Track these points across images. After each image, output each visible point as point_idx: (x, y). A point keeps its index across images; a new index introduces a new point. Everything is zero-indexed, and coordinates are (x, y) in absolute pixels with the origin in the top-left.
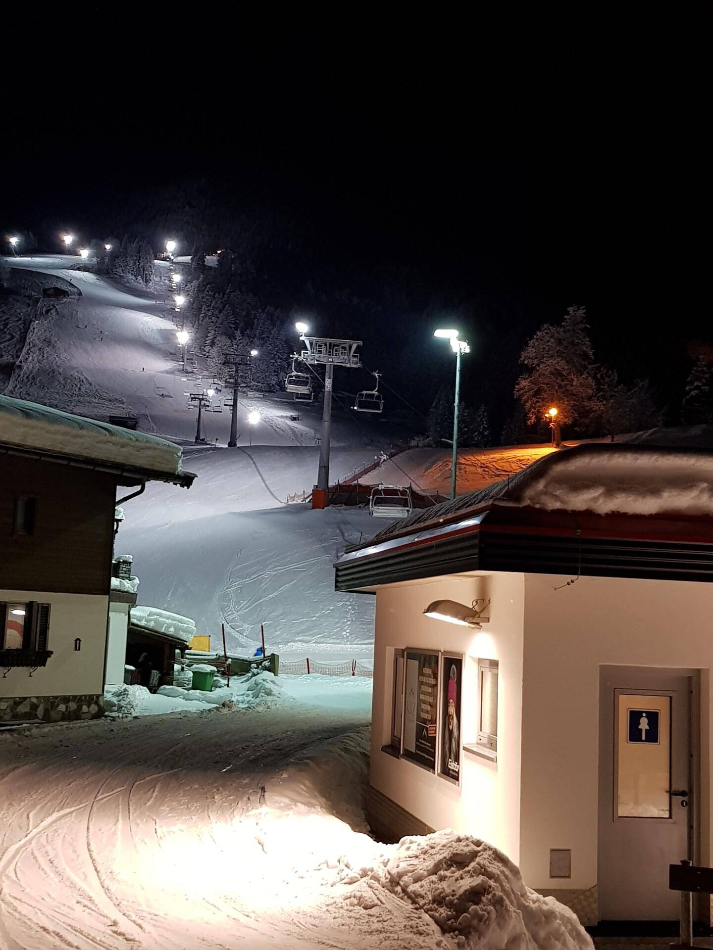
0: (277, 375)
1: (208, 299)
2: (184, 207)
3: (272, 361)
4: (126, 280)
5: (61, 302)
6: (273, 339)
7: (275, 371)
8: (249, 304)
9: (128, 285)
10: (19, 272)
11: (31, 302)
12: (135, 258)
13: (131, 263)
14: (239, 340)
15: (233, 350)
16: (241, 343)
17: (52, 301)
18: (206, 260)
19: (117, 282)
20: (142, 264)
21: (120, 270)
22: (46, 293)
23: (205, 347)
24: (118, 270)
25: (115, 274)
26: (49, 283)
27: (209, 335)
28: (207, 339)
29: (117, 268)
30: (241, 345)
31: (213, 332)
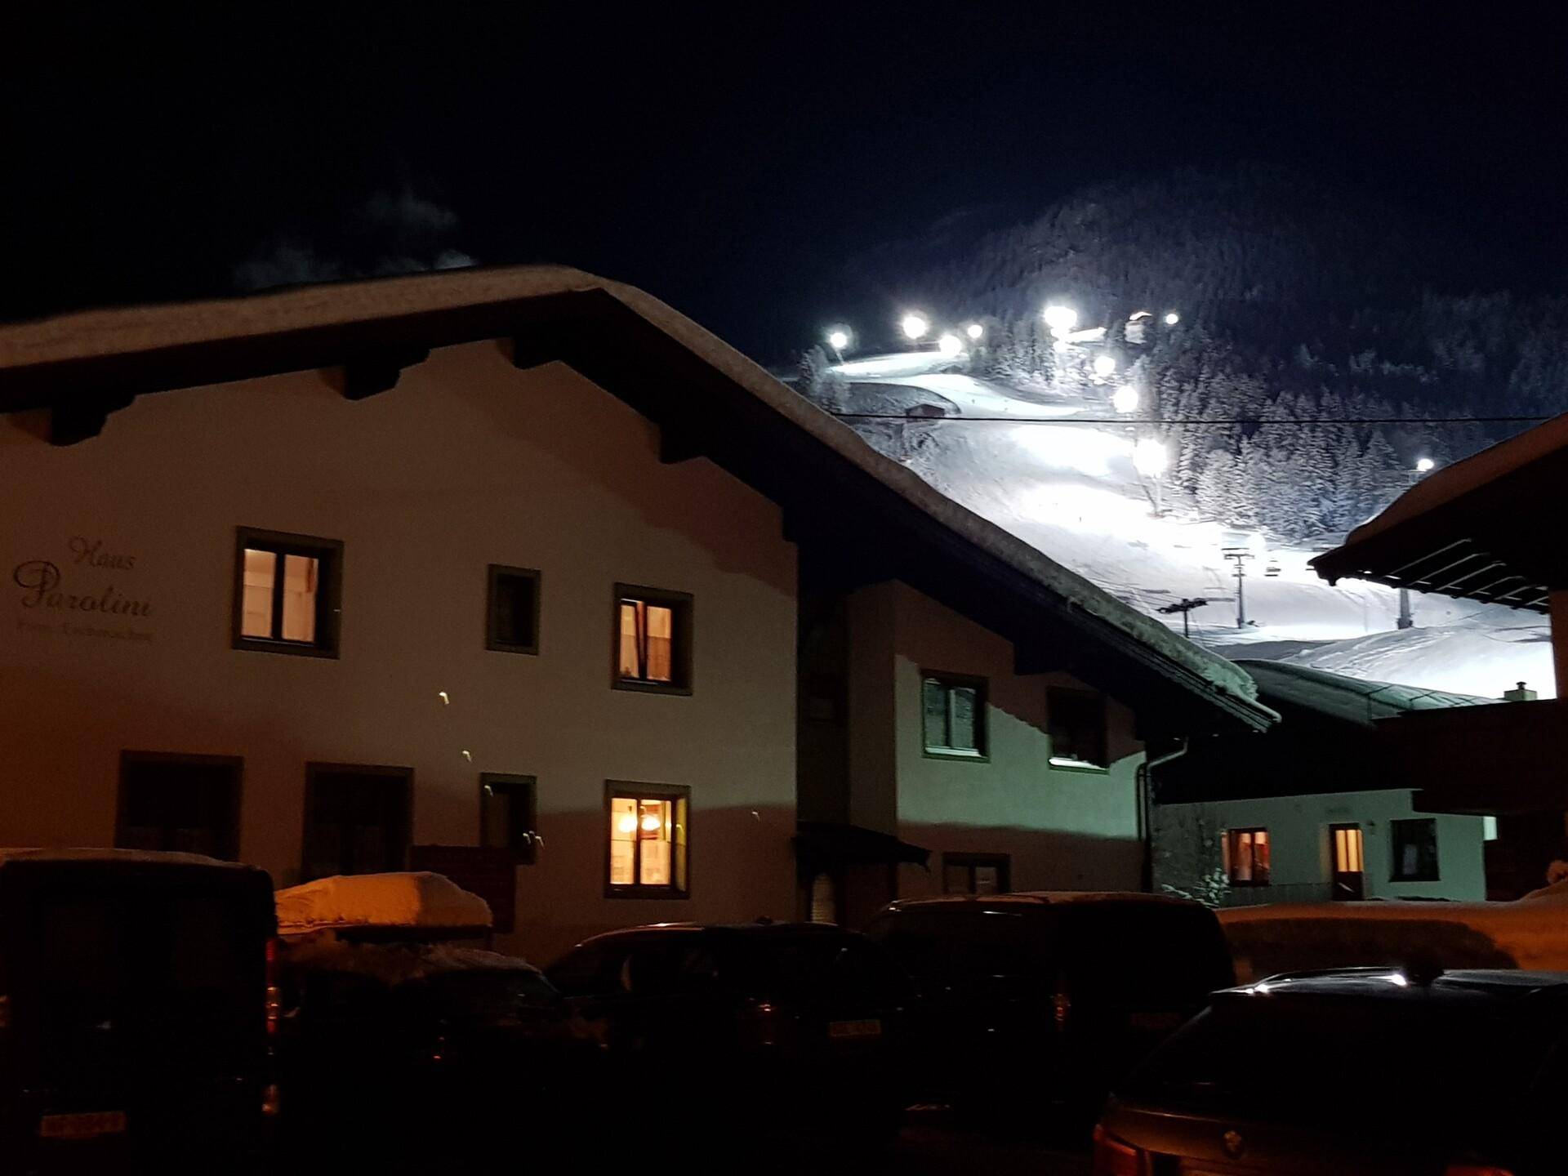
0: (1317, 506)
1: (1170, 394)
2: (1067, 253)
3: (1306, 483)
4: (1016, 381)
5: (936, 427)
6: (1304, 446)
7: (1314, 500)
8: (1244, 394)
9: (1020, 388)
10: (860, 388)
11: (890, 432)
12: (1026, 344)
13: (1021, 353)
14: (1248, 453)
15: (1238, 472)
16: (1251, 458)
17: (922, 426)
18: (1126, 333)
19: (1002, 385)
20: (1038, 352)
21: (1005, 366)
22: (910, 415)
23: (1179, 472)
24: (1003, 367)
25: (999, 373)
26: (908, 398)
27: (1185, 451)
28: (1182, 458)
29: (999, 363)
30: (1252, 462)
31: (1192, 446)
